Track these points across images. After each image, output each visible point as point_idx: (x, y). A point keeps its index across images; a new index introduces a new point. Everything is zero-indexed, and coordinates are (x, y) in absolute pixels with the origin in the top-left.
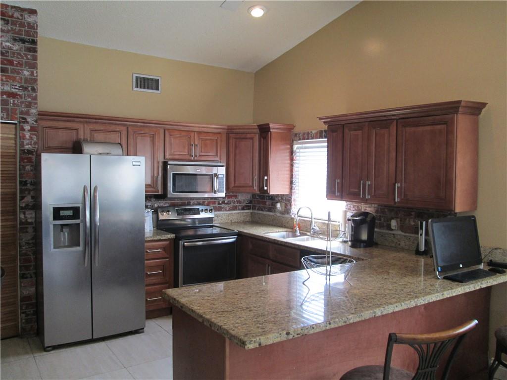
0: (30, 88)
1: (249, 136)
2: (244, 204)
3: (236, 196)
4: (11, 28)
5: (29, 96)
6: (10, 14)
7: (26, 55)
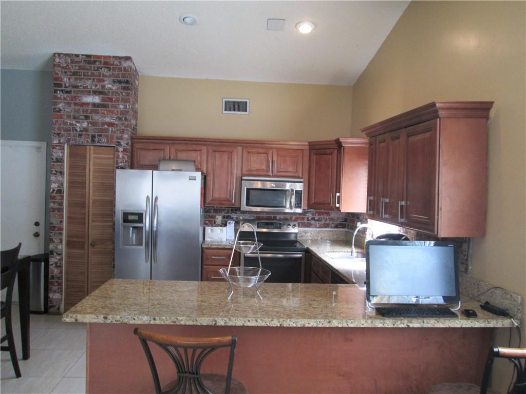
0: (123, 119)
1: (328, 151)
2: (338, 222)
3: (328, 214)
4: (113, 73)
5: (123, 125)
6: (112, 63)
7: (122, 93)
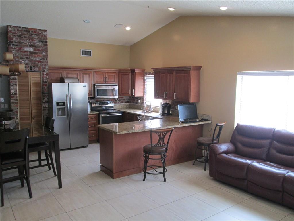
0: (45, 59)
1: (127, 73)
2: (126, 101)
3: (123, 97)
4: (39, 37)
5: (45, 62)
6: (38, 32)
7: (44, 47)
